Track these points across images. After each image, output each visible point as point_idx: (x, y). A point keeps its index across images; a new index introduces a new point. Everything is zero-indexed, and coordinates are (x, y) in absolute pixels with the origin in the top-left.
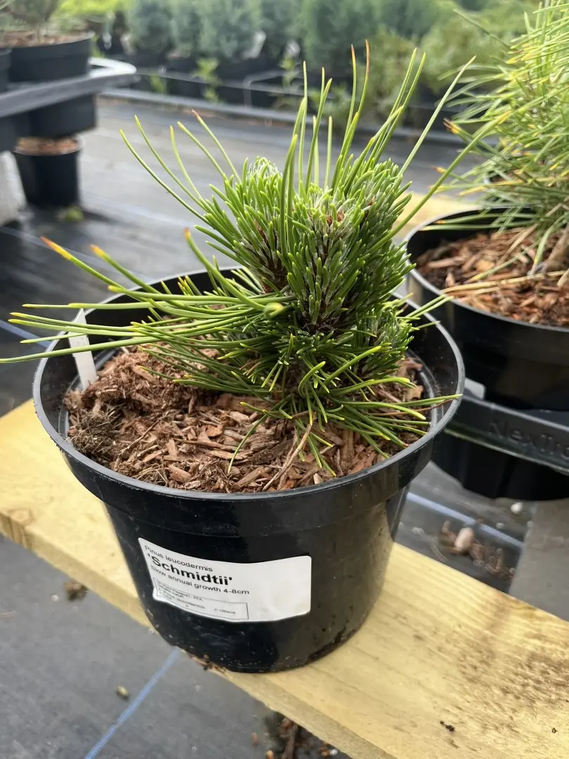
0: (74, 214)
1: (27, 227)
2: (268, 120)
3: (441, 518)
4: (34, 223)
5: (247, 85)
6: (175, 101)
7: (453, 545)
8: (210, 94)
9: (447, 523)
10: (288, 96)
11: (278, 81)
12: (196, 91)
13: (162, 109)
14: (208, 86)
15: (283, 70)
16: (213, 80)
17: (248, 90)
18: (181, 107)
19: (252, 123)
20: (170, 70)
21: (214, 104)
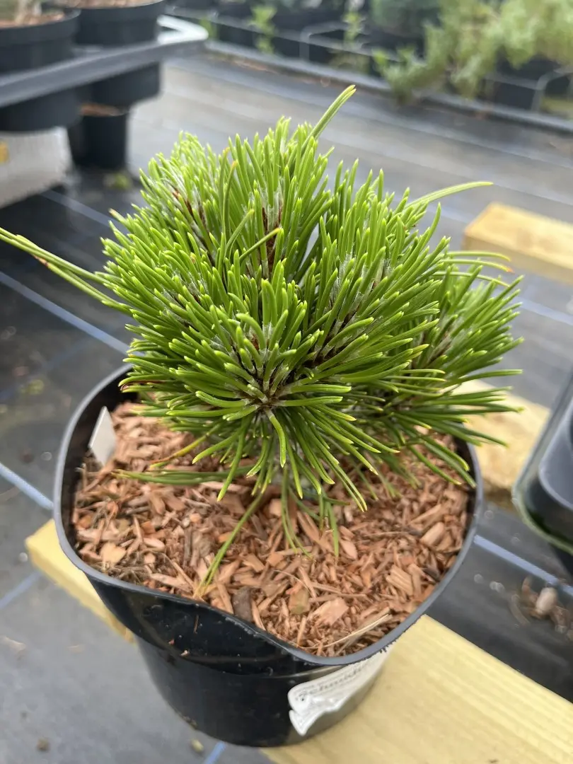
0: (123, 180)
1: (74, 194)
2: (326, 79)
3: (521, 575)
4: (82, 188)
5: (305, 37)
6: (226, 49)
7: (533, 606)
8: (263, 44)
9: (527, 581)
10: (348, 53)
11: (339, 35)
12: (248, 40)
13: (211, 57)
14: (263, 35)
15: (346, 24)
16: (269, 30)
17: (305, 44)
18: (231, 57)
19: (308, 82)
20: (223, 14)
21: (265, 56)
